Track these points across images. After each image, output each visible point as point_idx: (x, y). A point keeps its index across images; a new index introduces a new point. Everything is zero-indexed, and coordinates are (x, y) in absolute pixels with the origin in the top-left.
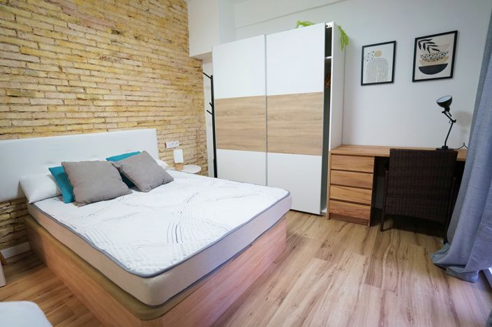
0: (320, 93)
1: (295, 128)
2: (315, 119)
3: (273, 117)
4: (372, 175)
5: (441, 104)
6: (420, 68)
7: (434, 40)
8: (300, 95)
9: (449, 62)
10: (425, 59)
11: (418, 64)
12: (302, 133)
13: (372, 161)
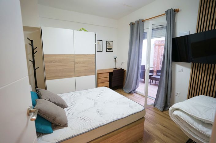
0: (94, 55)
1: (86, 67)
2: (93, 63)
3: (77, 63)
4: (109, 78)
5: (115, 58)
6: (108, 49)
7: (110, 42)
8: (87, 55)
9: (112, 48)
10: (108, 47)
11: (107, 48)
12: (89, 68)
13: (109, 73)
